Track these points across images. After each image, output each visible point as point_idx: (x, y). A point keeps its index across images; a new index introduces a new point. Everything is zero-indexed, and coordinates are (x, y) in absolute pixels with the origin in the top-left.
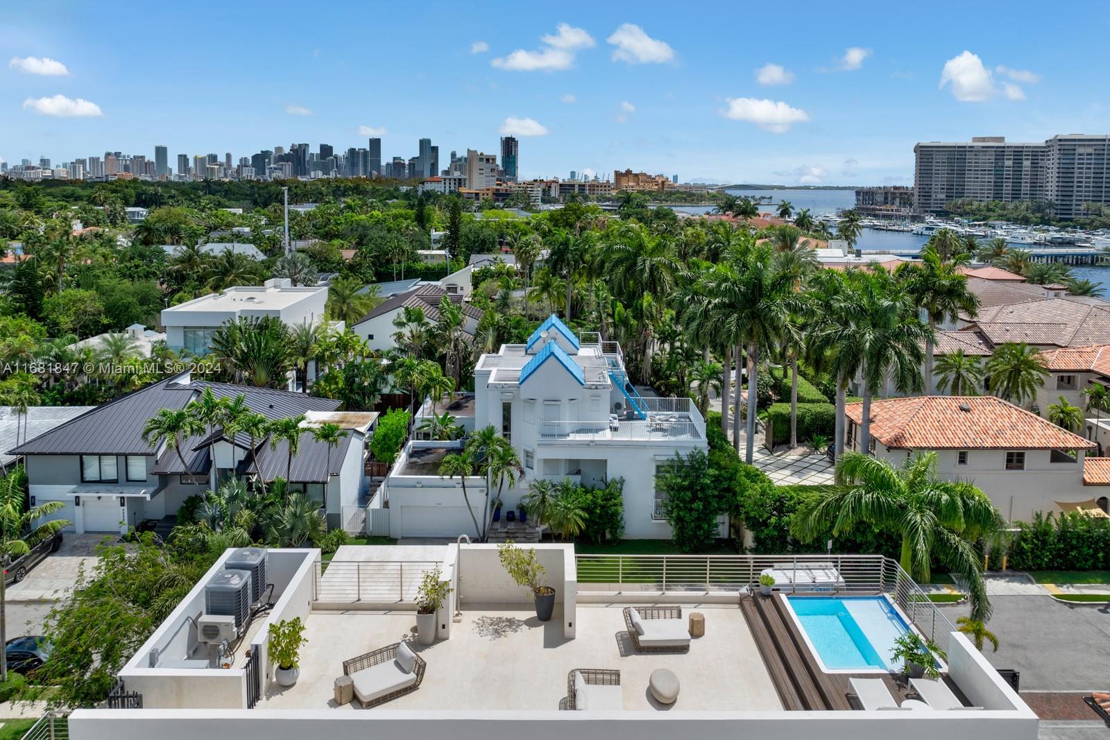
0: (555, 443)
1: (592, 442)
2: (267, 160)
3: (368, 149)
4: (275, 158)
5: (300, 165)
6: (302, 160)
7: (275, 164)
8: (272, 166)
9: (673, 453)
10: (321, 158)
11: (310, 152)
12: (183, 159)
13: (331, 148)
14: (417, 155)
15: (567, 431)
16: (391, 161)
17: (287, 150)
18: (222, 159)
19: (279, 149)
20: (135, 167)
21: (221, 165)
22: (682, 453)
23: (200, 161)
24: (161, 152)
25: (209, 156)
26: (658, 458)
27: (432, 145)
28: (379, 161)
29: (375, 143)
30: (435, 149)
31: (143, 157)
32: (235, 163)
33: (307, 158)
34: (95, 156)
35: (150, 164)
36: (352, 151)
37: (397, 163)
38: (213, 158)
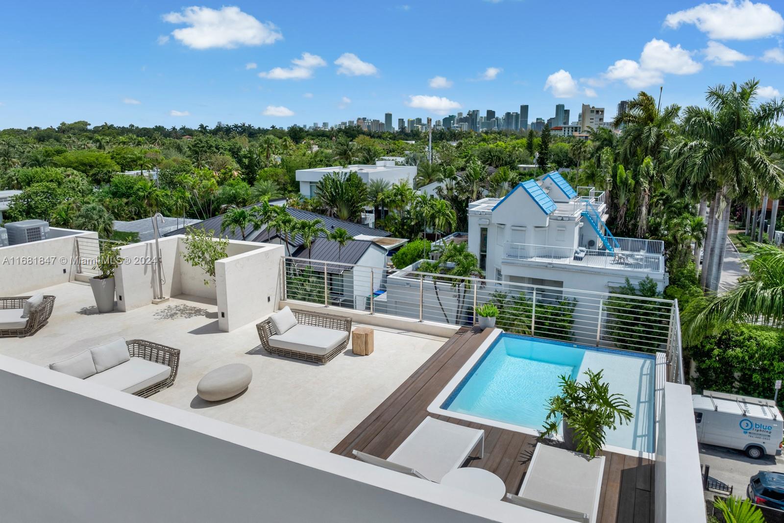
0: (517, 262)
1: (550, 264)
2: (452, 122)
3: (519, 113)
4: (457, 120)
5: (473, 124)
6: (475, 121)
7: (457, 124)
8: (455, 125)
9: (623, 281)
10: (487, 120)
11: (480, 115)
12: (401, 121)
13: (494, 113)
14: (554, 116)
15: (531, 255)
16: (535, 121)
17: (465, 115)
18: (424, 121)
19: (460, 114)
20: (374, 126)
21: (424, 125)
22: (632, 282)
23: (411, 123)
24: (388, 117)
25: (417, 119)
26: (611, 285)
27: (565, 109)
28: (527, 121)
29: (525, 109)
30: (567, 112)
31: (379, 121)
32: (433, 123)
33: (478, 120)
34: (352, 120)
35: (382, 124)
36: (508, 114)
37: (539, 122)
38: (419, 121)
